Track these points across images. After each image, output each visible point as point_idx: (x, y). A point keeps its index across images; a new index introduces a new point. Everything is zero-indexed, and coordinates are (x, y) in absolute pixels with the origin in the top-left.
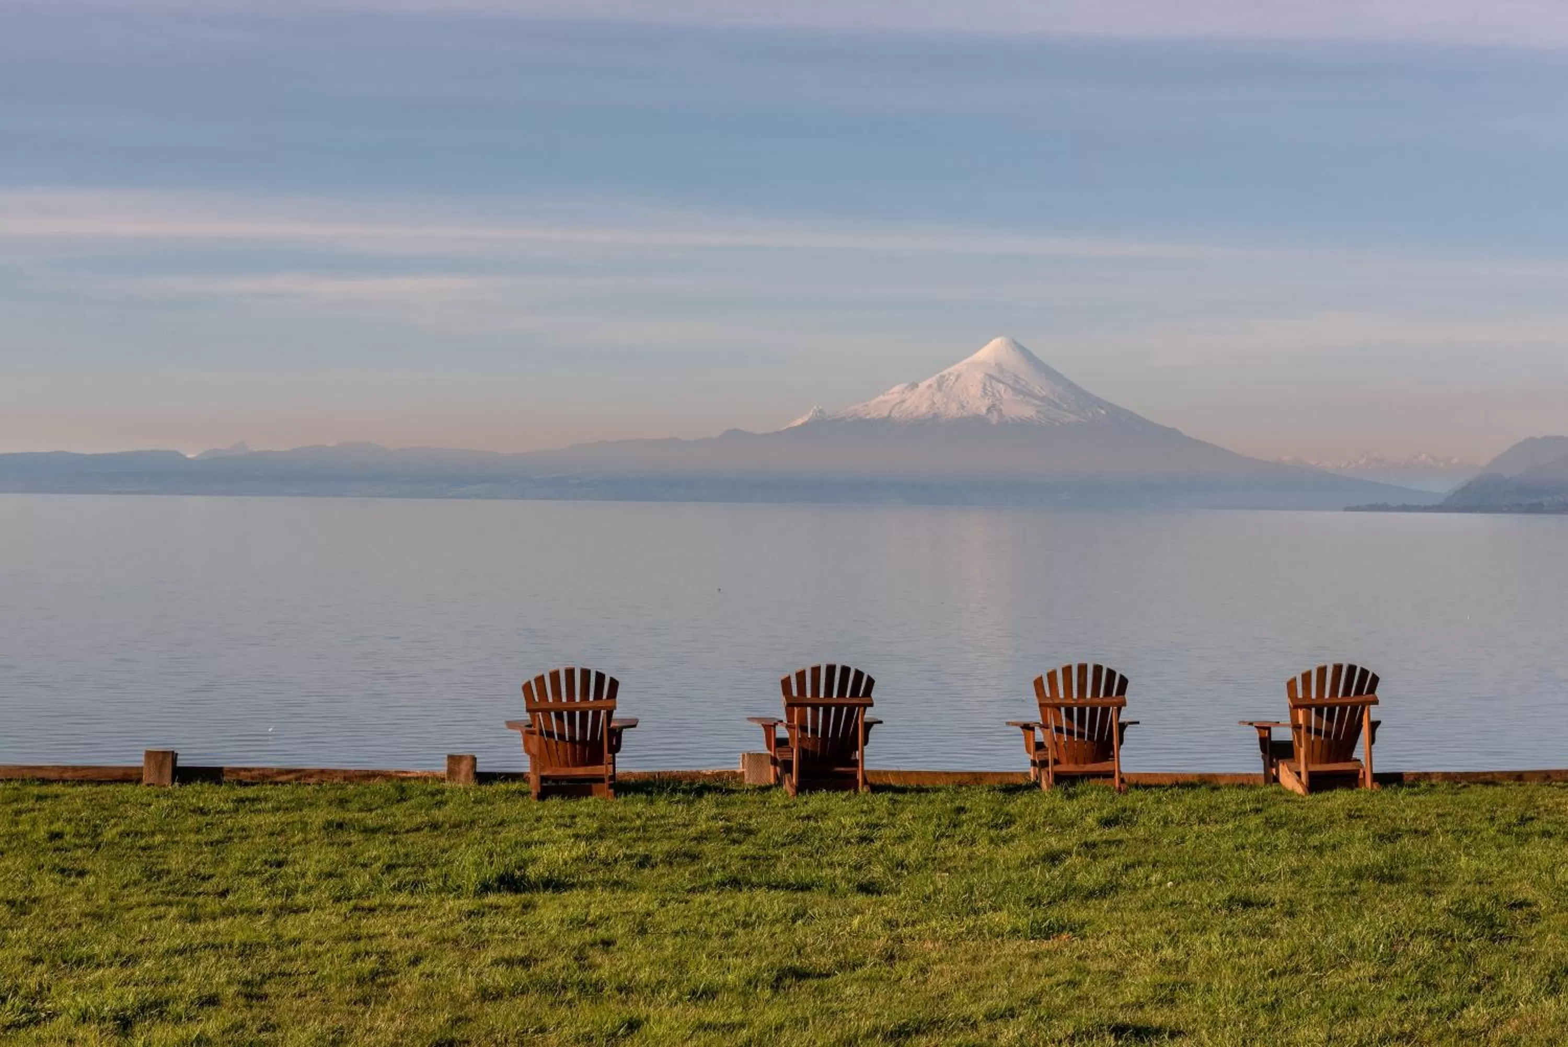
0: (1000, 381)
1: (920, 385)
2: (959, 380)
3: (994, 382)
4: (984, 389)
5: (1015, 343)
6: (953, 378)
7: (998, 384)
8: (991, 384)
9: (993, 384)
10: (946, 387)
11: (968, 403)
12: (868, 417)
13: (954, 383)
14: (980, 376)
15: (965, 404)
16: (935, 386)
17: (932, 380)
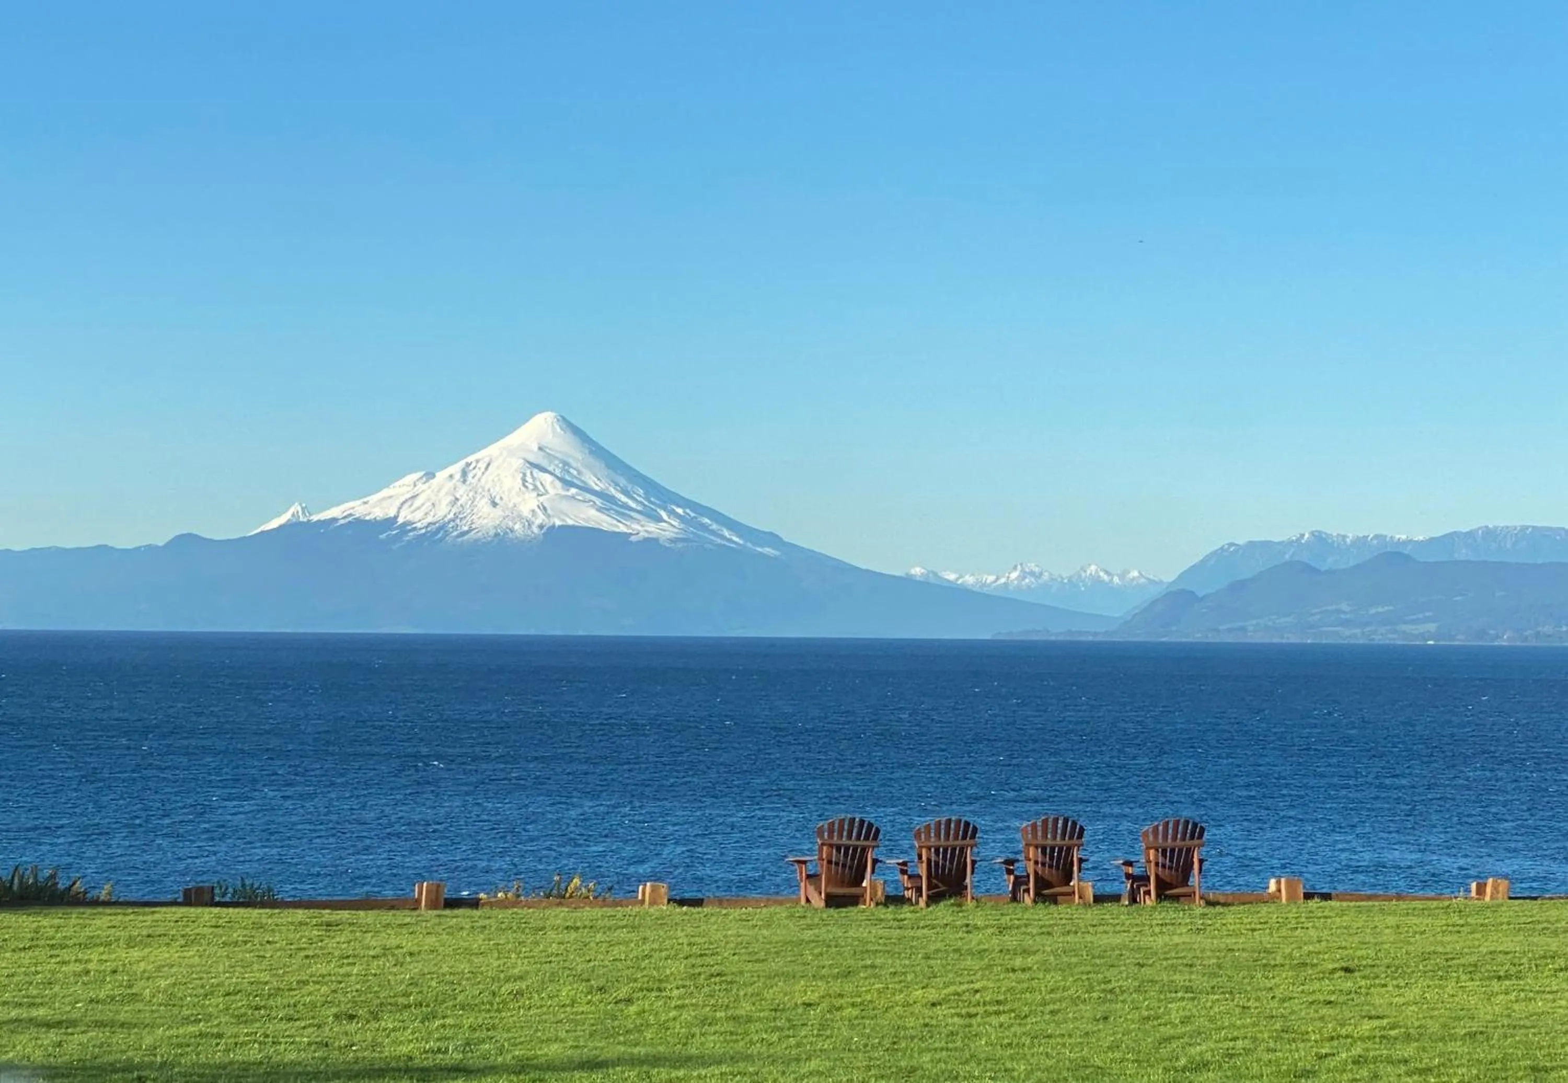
0: (543, 470)
1: (437, 474)
2: (490, 468)
3: (535, 471)
4: (524, 481)
5: (564, 418)
6: (482, 465)
7: (541, 474)
8: (531, 473)
9: (535, 475)
10: (473, 477)
11: (501, 498)
12: (367, 518)
13: (483, 473)
14: (517, 463)
15: (497, 500)
16: (458, 476)
17: (456, 469)
